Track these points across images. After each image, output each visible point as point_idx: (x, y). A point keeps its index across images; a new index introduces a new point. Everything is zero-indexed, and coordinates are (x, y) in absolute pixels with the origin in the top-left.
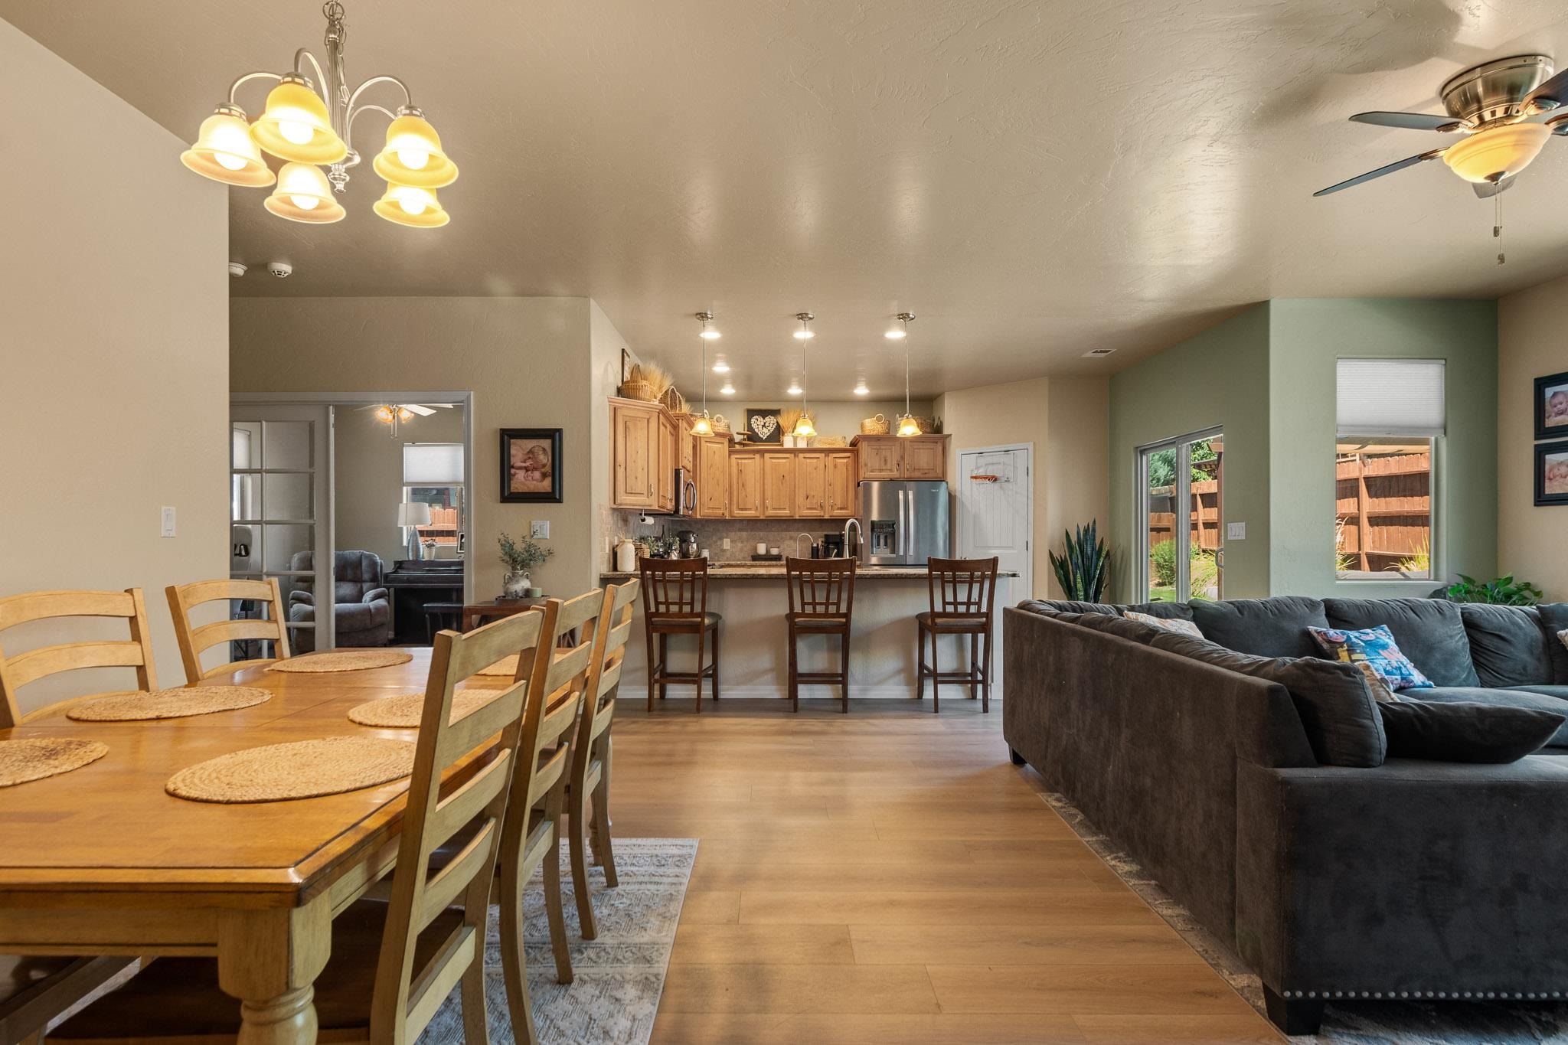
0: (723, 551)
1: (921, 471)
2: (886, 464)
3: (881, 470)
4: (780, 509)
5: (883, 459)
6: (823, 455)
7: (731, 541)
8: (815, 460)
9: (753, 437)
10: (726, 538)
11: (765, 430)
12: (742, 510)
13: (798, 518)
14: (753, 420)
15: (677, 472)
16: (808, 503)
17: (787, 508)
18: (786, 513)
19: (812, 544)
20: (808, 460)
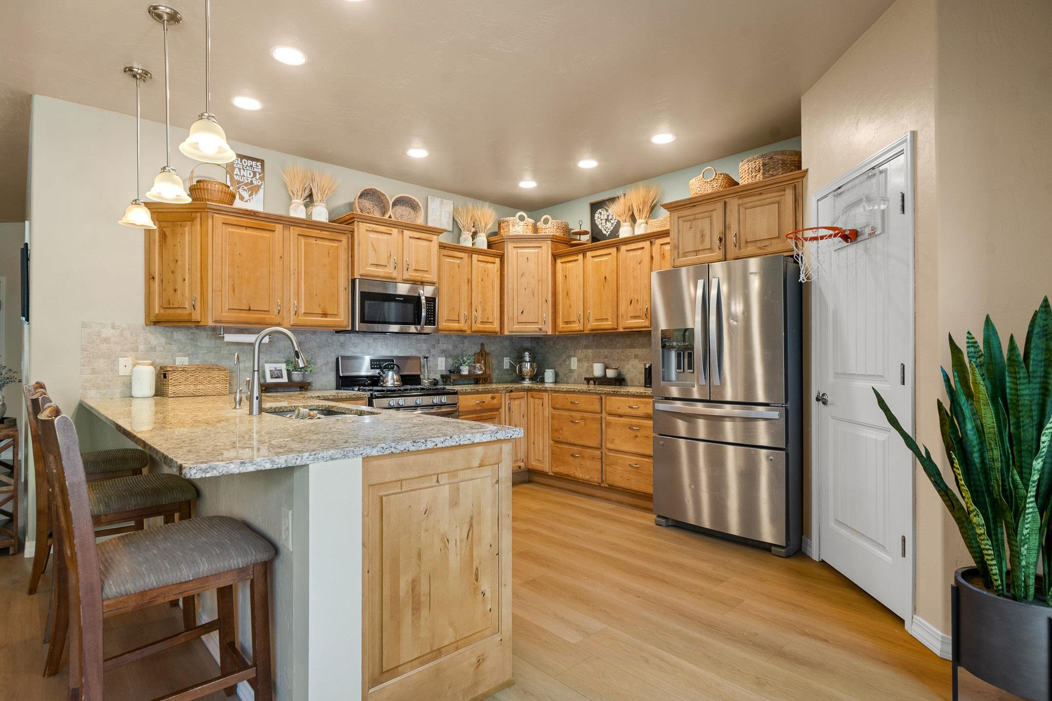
0: (571, 371)
1: (758, 244)
2: (703, 241)
3: (697, 252)
4: (602, 320)
5: (699, 235)
6: (648, 243)
7: (578, 360)
8: (640, 252)
9: (596, 236)
10: (574, 356)
11: (609, 225)
12: (567, 323)
13: (622, 330)
14: (597, 215)
15: (353, 281)
16: (631, 311)
17: (610, 318)
18: (608, 324)
19: (645, 365)
20: (631, 253)
